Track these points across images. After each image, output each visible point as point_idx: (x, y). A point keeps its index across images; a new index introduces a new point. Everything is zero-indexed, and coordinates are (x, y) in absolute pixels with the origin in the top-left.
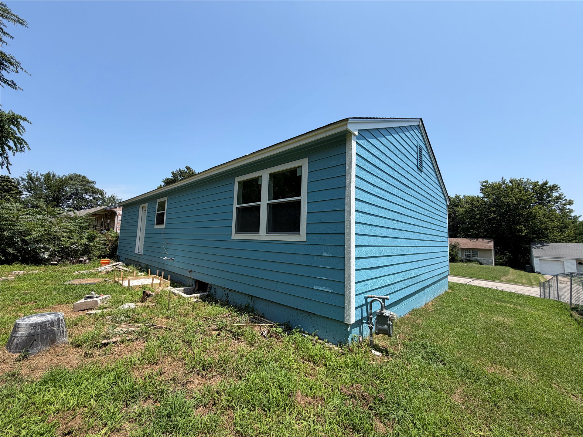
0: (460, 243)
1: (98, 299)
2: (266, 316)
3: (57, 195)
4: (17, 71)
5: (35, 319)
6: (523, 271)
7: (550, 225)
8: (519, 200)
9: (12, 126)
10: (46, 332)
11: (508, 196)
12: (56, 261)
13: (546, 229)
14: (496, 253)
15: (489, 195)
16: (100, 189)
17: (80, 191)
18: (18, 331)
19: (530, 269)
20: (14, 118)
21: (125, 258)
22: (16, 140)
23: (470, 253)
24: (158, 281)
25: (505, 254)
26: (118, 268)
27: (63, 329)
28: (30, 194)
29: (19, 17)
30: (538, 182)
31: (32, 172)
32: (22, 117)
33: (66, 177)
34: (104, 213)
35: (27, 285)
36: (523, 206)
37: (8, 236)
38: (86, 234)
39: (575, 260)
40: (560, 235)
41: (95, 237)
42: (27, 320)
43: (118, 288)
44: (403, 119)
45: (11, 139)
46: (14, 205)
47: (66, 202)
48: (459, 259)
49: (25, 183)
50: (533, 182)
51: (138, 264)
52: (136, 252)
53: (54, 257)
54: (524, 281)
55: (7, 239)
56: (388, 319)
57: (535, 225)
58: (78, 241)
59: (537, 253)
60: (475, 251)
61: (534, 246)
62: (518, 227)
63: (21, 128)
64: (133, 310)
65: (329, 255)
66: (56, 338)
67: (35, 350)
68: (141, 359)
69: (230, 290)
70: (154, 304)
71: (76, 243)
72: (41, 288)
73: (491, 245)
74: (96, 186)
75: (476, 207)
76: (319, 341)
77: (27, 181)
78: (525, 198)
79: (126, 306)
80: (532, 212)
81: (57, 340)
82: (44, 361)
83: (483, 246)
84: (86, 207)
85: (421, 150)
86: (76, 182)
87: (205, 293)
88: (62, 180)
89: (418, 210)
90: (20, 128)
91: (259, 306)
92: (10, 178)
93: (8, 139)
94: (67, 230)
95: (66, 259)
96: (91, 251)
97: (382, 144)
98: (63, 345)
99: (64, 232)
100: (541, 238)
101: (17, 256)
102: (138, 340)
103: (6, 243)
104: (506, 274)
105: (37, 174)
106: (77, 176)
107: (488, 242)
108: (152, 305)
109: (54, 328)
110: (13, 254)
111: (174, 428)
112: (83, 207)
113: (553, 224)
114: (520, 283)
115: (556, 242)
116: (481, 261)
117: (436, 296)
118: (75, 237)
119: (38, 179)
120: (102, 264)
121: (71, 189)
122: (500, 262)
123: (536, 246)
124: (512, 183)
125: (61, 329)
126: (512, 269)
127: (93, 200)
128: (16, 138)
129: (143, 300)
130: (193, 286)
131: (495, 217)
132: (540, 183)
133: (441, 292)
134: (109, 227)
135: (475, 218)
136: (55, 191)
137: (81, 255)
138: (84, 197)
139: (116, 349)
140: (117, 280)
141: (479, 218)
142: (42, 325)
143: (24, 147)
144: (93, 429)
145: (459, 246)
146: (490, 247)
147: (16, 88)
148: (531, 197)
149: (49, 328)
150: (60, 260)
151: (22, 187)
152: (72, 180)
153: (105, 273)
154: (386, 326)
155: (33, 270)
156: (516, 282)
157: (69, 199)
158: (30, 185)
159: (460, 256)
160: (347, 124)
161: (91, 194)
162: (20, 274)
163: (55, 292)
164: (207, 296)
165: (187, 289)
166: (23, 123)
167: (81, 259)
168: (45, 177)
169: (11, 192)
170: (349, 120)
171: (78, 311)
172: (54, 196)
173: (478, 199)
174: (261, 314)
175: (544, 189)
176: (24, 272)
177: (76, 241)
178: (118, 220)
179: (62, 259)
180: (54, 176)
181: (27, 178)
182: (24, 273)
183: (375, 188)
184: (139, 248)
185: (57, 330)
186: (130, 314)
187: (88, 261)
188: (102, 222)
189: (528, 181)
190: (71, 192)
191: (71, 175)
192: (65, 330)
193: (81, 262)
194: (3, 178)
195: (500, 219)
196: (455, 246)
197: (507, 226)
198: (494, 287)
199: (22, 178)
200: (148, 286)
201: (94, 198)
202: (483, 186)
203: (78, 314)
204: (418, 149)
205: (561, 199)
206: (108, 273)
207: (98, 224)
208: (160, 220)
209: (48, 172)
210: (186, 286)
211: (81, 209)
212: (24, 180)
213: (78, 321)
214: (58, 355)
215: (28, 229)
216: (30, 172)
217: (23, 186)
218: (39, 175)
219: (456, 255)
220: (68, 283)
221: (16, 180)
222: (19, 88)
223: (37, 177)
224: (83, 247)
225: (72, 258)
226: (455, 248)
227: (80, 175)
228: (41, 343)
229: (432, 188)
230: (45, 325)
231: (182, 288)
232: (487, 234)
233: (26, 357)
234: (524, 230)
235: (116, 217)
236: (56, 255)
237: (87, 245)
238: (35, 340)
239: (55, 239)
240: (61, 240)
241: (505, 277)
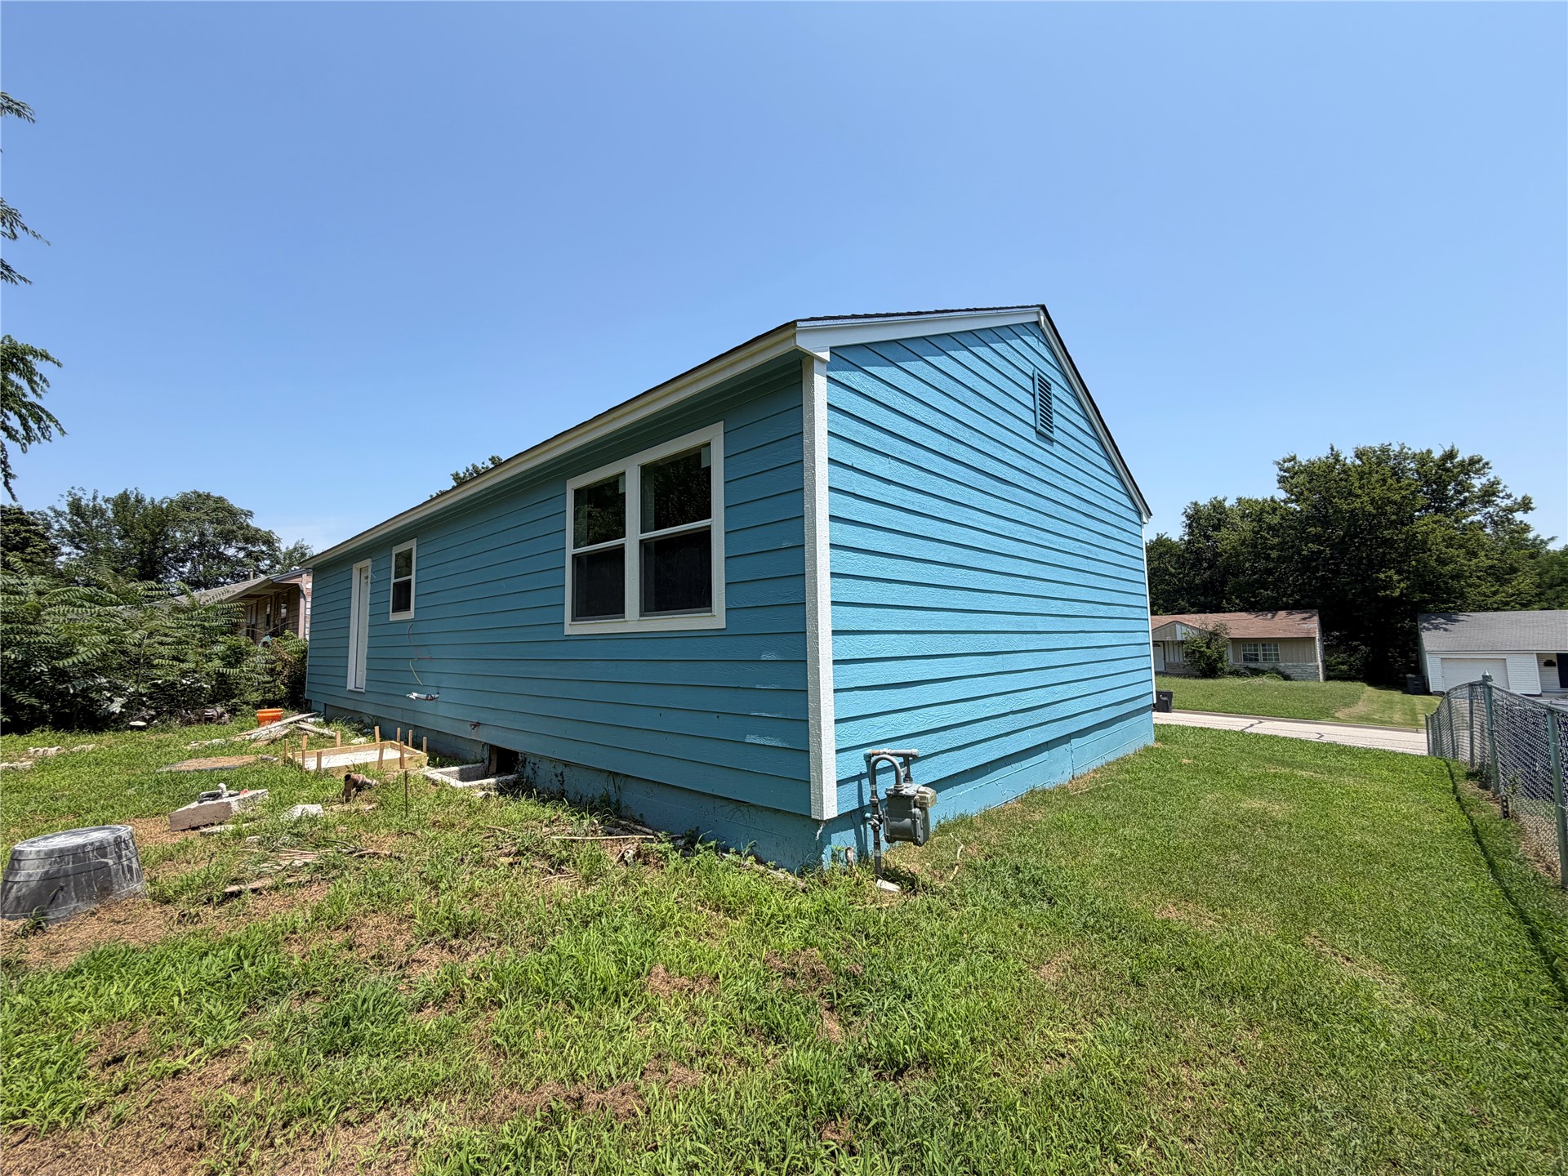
0: (1230, 624)
1: (233, 801)
2: (648, 821)
3: (152, 552)
4: (14, 234)
5: (62, 841)
6: (1400, 692)
7: (1465, 565)
8: (1381, 505)
9: (13, 376)
10: (86, 869)
11: (1350, 493)
12: (144, 719)
13: (1457, 576)
14: (1327, 649)
15: (1302, 493)
16: (264, 528)
17: (210, 538)
18: (19, 869)
19: (1416, 685)
20: (14, 354)
21: (325, 705)
22: (24, 411)
23: (1256, 650)
24: (396, 755)
25: (1355, 649)
26: (302, 729)
27: (131, 862)
28: (80, 551)
29: (10, 97)
30: (1429, 452)
31: (80, 494)
32: (36, 352)
33: (172, 501)
34: (271, 592)
35: (63, 778)
36: (1394, 517)
37: (15, 660)
38: (219, 649)
39: (1535, 656)
40: (1498, 590)
41: (242, 655)
42: (42, 843)
43: (291, 774)
44: (976, 310)
45: (11, 409)
46: (26, 579)
47: (176, 570)
48: (1227, 669)
49: (64, 522)
50: (1418, 451)
51: (356, 717)
52: (351, 686)
53: (139, 710)
54: (1397, 717)
55: (13, 669)
56: (912, 803)
57: (1425, 567)
58: (197, 665)
59: (1434, 641)
60: (1270, 645)
61: (1425, 624)
62: (1382, 576)
63: (37, 379)
64: (313, 820)
65: (775, 658)
66: (112, 884)
67: (62, 912)
68: (310, 920)
69: (567, 764)
70: (374, 805)
71: (195, 672)
72: (96, 783)
73: (1312, 626)
74: (254, 523)
75: (1270, 528)
76: (756, 866)
77: (69, 517)
78: (1397, 497)
79: (297, 811)
80: (1417, 533)
81: (117, 887)
82: (82, 935)
83: (1290, 632)
84: (228, 580)
85: (1045, 387)
86: (198, 515)
87: (510, 777)
88: (162, 510)
89: (1042, 539)
90: (35, 378)
91: (632, 798)
92: (25, 511)
93: (5, 410)
94: (170, 640)
95: (171, 713)
96: (236, 692)
97: (912, 379)
98: (131, 900)
99: (161, 643)
100: (1444, 602)
101: (42, 711)
102: (316, 885)
103: (12, 678)
104: (1350, 701)
105: (95, 498)
106: (203, 498)
107: (1304, 619)
108: (368, 807)
109: (106, 860)
110: (31, 707)
111: (353, 1045)
112: (222, 580)
113: (1475, 561)
114: (1383, 724)
115: (1487, 610)
116: (1288, 672)
117: (1111, 758)
118: (191, 656)
119: (98, 512)
120: (260, 722)
121: (187, 533)
122: (1341, 671)
123: (1432, 624)
124: (1361, 459)
125: (125, 863)
126: (1370, 688)
127: (247, 561)
128: (25, 405)
129: (346, 796)
130: (483, 761)
131: (1320, 552)
132: (1437, 455)
133: (1129, 749)
134: (281, 627)
135: (1268, 558)
136: (144, 542)
137: (209, 703)
138: (222, 553)
139: (260, 904)
140: (291, 757)
141: (1279, 557)
142: (77, 853)
143: (48, 427)
144: (171, 1052)
145: (1227, 633)
146: (1309, 631)
147: (12, 280)
148: (1412, 493)
149: (94, 859)
150: (153, 718)
151: (57, 536)
152: (188, 509)
153: (266, 742)
154: (908, 821)
155: (82, 743)
156: (1374, 720)
157: (184, 561)
158: (79, 528)
159: (1231, 660)
160: (794, 335)
161: (241, 545)
162: (49, 753)
163: (130, 792)
164: (516, 783)
165: (470, 768)
166: (40, 366)
167: (210, 712)
168: (116, 504)
169: (29, 550)
170: (799, 324)
171: (184, 830)
172: (141, 553)
173: (1273, 507)
174: (637, 817)
175: (1447, 470)
176: (58, 750)
177: (193, 666)
178: (305, 607)
179: (159, 714)
180: (139, 501)
181: (68, 512)
182: (59, 752)
183: (893, 487)
184: (356, 676)
185: (115, 864)
186: (305, 828)
187: (227, 716)
188: (269, 616)
189: (1402, 449)
190: (186, 540)
191: (185, 495)
192: (135, 866)
193: (209, 720)
194: (5, 512)
195: (1332, 557)
196: (1216, 635)
197: (1352, 574)
198: (1313, 738)
199: (55, 511)
200: (370, 767)
201: (249, 555)
202: (1285, 471)
203: (179, 838)
204: (1037, 382)
205: (1494, 494)
206: (273, 741)
207: (259, 621)
208: (402, 603)
209: (122, 492)
210: (467, 763)
211: (217, 584)
212: (61, 516)
213: (179, 851)
214: (119, 922)
215: (66, 640)
216: (75, 494)
217: (58, 531)
218: (99, 501)
219: (1221, 658)
220: (168, 769)
221: (38, 516)
222: (20, 277)
223: (94, 506)
224: (214, 682)
225: (186, 710)
226: (1216, 640)
227: (209, 494)
228: (76, 894)
229: (1090, 482)
230: (84, 852)
231: (456, 768)
232: (1303, 597)
233: (41, 928)
234: (1399, 581)
235: (302, 600)
236: (143, 704)
237: (222, 675)
238: (62, 889)
239: (138, 663)
240: (155, 666)
241: (1347, 711)
